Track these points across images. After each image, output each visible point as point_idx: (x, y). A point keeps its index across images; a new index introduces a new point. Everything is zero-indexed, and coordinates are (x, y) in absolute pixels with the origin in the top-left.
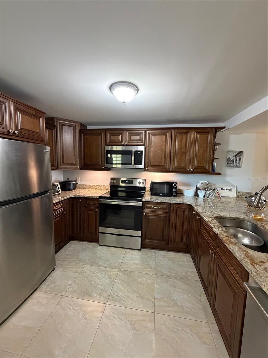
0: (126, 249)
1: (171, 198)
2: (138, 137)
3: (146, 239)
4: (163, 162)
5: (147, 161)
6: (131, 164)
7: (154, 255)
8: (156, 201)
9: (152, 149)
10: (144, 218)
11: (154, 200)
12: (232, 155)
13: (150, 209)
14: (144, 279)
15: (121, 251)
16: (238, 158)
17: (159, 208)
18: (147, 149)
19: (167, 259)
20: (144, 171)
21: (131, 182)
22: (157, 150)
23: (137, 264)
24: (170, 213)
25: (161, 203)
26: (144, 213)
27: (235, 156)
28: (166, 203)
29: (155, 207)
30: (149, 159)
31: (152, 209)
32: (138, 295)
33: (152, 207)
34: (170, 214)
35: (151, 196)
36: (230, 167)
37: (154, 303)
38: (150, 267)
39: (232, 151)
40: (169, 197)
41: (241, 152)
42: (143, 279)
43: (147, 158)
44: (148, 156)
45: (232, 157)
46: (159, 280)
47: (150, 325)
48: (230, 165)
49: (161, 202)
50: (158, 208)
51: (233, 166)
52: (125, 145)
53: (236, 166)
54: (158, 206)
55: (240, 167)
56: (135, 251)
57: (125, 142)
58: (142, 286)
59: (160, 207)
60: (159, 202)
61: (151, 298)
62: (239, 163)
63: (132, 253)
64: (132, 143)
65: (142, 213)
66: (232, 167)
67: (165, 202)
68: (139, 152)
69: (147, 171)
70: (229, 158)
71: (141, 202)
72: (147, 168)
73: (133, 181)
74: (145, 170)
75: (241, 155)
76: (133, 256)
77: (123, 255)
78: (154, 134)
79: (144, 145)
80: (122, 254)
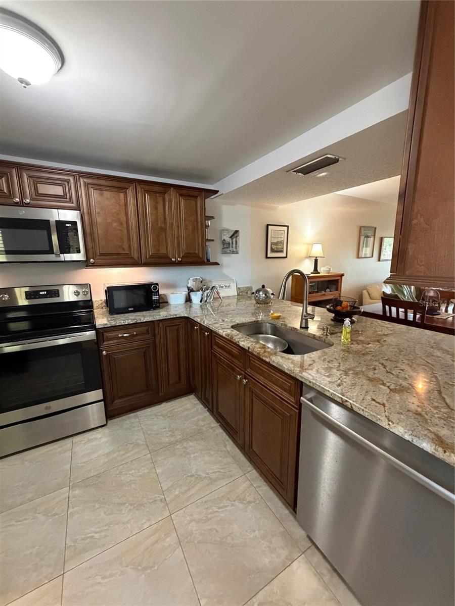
0: (71, 438)
1: (151, 311)
2: (58, 191)
3: (114, 400)
4: (126, 246)
5: (90, 245)
6: (51, 251)
7: (137, 422)
8: (126, 323)
9: (99, 220)
10: (105, 362)
11: (122, 322)
12: (227, 235)
13: (115, 341)
14: (133, 471)
15: (59, 447)
16: (234, 240)
17: (134, 335)
18: (86, 218)
19: (161, 417)
20: (87, 266)
21: (55, 293)
22: (109, 221)
23: (108, 454)
24: (155, 338)
25: (136, 325)
26: (104, 352)
27: (231, 237)
28: (146, 322)
29: (125, 335)
30: (93, 240)
31: (119, 341)
32: (130, 507)
33: (120, 335)
34: (155, 340)
35: (112, 316)
36: (226, 253)
37: (163, 500)
38: (137, 445)
39: (227, 230)
40: (148, 312)
41: (236, 232)
42: (131, 472)
43: (89, 239)
44: (92, 234)
45: (227, 238)
46: (159, 459)
47: (171, 540)
48: (226, 250)
49: (136, 323)
50: (132, 336)
51: (229, 251)
52: (23, 206)
53: (233, 252)
54: (130, 330)
55: (237, 253)
56: (95, 432)
57: (23, 197)
58: (133, 486)
59: (135, 333)
60: (131, 323)
61: (156, 495)
62: (236, 248)
63: (90, 438)
64: (41, 200)
65: (100, 352)
66: (229, 253)
67: (144, 321)
68: (67, 225)
69: (94, 265)
70: (224, 240)
71: (94, 332)
72: (92, 260)
73: (58, 290)
74: (86, 264)
75: (237, 237)
76: (94, 443)
77: (69, 454)
78: (99, 187)
79: (78, 208)
80: (66, 451)
